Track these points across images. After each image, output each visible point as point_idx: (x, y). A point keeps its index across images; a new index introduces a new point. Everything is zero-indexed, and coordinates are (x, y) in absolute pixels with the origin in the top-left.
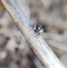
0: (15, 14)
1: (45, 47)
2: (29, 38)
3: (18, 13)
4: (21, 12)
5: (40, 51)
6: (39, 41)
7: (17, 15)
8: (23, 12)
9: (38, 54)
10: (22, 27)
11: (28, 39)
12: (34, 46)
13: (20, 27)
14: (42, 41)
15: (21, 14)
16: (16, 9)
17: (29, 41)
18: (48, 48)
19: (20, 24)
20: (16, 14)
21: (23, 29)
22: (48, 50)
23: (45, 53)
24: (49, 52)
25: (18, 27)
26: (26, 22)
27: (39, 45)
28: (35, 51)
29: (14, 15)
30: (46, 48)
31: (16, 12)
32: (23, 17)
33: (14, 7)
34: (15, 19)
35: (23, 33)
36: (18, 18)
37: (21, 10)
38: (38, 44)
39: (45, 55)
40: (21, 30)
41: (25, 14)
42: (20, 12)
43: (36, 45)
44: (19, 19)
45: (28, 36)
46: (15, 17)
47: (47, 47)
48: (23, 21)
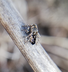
0: (2, 12)
1: (44, 58)
2: (22, 46)
3: (8, 11)
4: (12, 10)
5: (37, 64)
6: (36, 50)
7: (5, 15)
8: (14, 11)
9: (35, 68)
10: (12, 31)
11: (21, 48)
12: (30, 57)
13: (10, 31)
14: (40, 49)
15: (11, 14)
16: (4, 6)
17: (23, 50)
18: (49, 60)
19: (11, 26)
20: (5, 13)
21: (14, 33)
22: (48, 62)
23: (45, 67)
24: (50, 66)
25: (7, 30)
26: (19, 24)
27: (36, 56)
28: (32, 64)
29: (1, 15)
30: (47, 60)
31: (4, 10)
32: (13, 18)
33: (2, 4)
34: (2, 19)
35: (14, 39)
36: (7, 19)
37: (11, 8)
38: (36, 54)
39: (45, 70)
40: (12, 34)
41: (17, 13)
42: (10, 10)
43: (32, 55)
44: (9, 20)
45: (21, 43)
46: (3, 17)
47: (48, 58)
48: (14, 23)
